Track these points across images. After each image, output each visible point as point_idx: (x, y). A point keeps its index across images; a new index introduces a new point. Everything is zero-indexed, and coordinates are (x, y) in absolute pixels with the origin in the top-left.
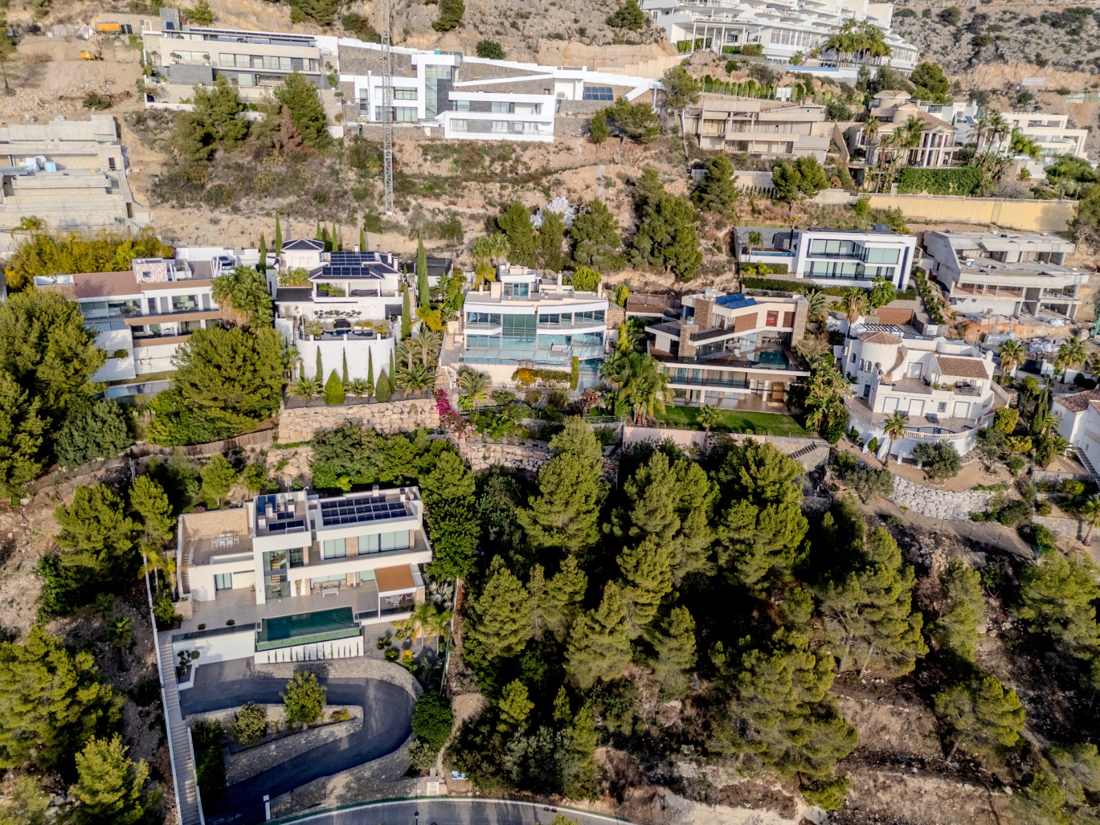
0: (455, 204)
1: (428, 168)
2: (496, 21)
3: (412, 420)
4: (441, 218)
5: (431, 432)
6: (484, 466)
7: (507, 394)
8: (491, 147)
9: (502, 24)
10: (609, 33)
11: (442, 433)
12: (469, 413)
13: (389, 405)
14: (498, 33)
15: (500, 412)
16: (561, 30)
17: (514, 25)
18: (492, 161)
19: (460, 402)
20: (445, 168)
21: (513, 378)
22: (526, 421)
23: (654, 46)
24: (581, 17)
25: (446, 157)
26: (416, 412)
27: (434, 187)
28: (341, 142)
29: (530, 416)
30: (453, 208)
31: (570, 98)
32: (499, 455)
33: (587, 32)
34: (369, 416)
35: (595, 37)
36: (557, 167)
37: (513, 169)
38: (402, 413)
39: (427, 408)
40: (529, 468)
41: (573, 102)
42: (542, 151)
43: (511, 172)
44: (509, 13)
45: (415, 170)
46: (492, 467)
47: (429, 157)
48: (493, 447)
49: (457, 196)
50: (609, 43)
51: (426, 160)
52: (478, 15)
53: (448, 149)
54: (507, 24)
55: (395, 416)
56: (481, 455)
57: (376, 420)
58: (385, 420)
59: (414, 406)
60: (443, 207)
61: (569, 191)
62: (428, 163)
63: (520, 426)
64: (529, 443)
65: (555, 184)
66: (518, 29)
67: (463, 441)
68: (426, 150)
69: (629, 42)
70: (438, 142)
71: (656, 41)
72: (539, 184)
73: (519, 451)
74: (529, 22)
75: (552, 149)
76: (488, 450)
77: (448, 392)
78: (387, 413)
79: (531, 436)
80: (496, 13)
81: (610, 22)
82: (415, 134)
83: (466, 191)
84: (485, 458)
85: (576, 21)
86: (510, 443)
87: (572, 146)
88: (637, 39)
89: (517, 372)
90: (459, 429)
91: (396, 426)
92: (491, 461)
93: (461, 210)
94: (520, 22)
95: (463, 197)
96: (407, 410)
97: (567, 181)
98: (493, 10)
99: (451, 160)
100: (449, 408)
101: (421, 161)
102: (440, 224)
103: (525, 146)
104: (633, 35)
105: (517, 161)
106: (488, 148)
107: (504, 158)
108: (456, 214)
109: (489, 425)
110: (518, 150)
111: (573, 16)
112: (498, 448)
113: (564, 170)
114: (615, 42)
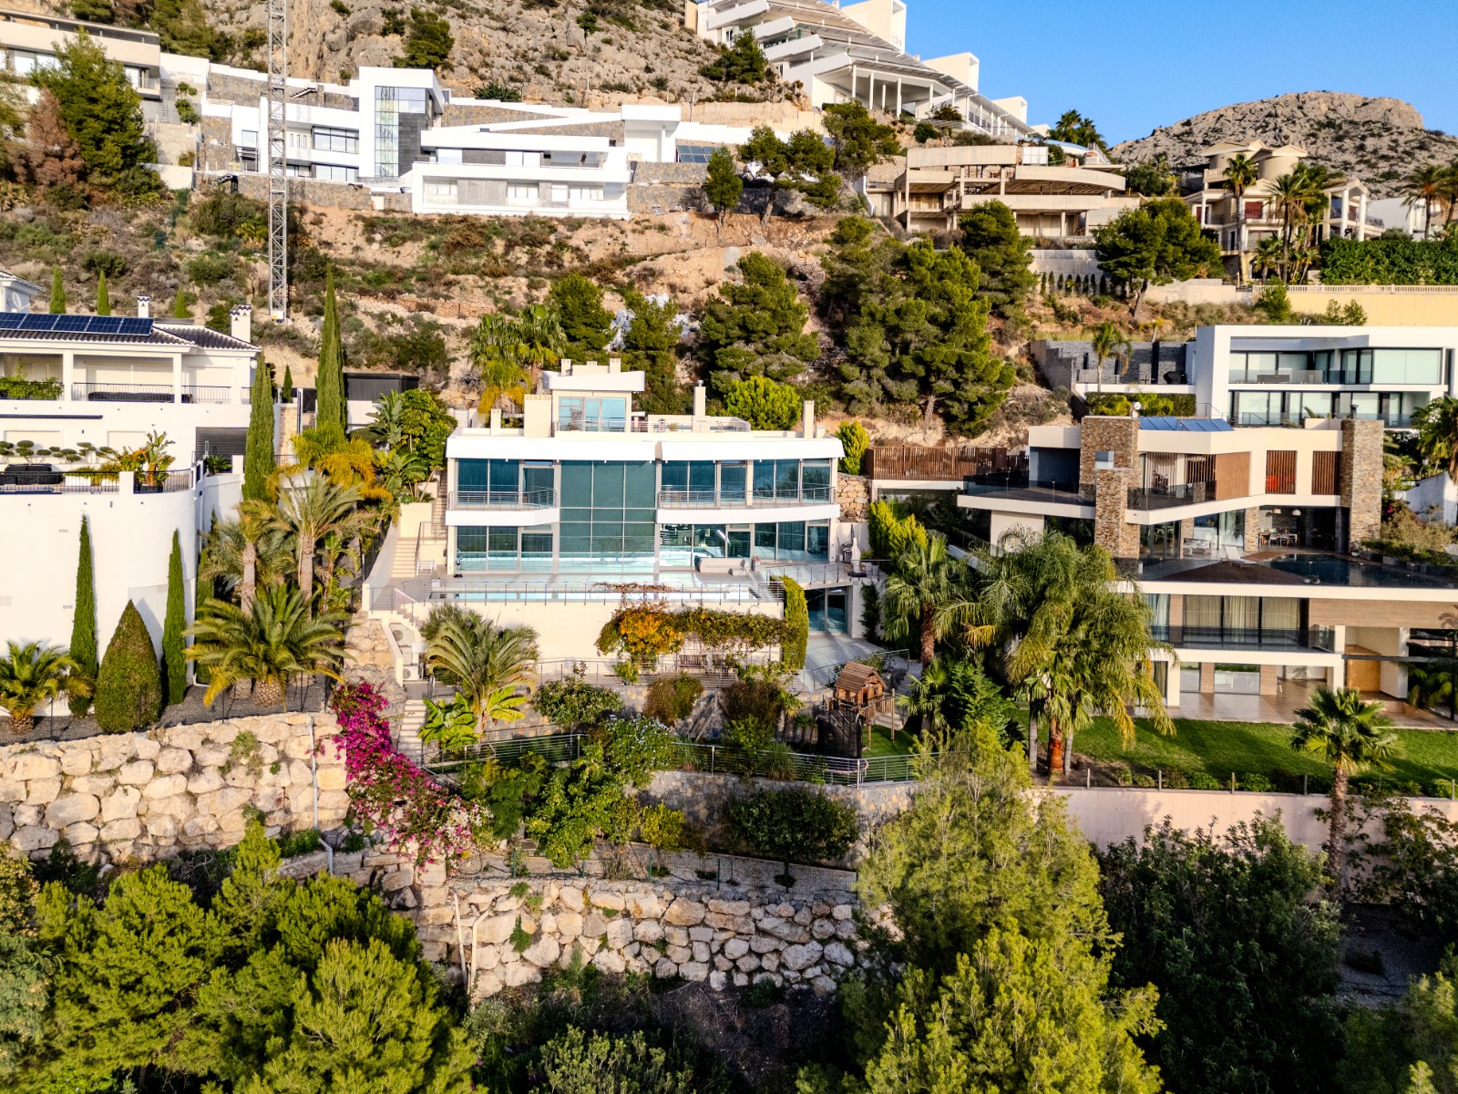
0: (432, 310)
1: (373, 252)
2: (509, 64)
3: (237, 798)
4: (395, 330)
5: (310, 843)
6: (519, 975)
7: (586, 690)
8: (506, 224)
9: (520, 68)
10: (709, 90)
11: (354, 844)
12: (461, 759)
13: (142, 743)
14: (512, 79)
15: (574, 753)
16: (625, 79)
17: (541, 70)
18: (510, 246)
19: (431, 727)
20: (410, 255)
21: (604, 643)
22: (663, 782)
23: (787, 104)
24: (657, 64)
25: (413, 238)
26: (254, 770)
27: (386, 282)
28: (183, 195)
29: (676, 762)
30: (426, 316)
31: (653, 159)
32: (573, 924)
33: (670, 84)
34: (45, 791)
35: (683, 91)
36: (642, 253)
37: (552, 260)
38: (196, 769)
39: (299, 749)
40: (696, 972)
41: (658, 165)
42: (610, 229)
43: (549, 263)
44: (531, 54)
45: (346, 253)
46: (549, 974)
47: (378, 237)
48: (553, 890)
49: (436, 296)
50: (709, 100)
51: (370, 241)
52: (477, 55)
53: (419, 227)
54: (528, 68)
55: (161, 787)
56: (505, 926)
57: (81, 805)
58: (119, 808)
59: (247, 743)
60: (401, 312)
61: (672, 288)
62: (375, 246)
63: (645, 800)
64: (685, 866)
65: (644, 278)
66: (548, 75)
67: (435, 874)
68: (371, 226)
69: (743, 99)
70: (398, 216)
71: (789, 98)
72: (608, 281)
73: (649, 901)
74: (566, 65)
75: (628, 227)
76: (532, 905)
77: (390, 694)
78: (128, 775)
79: (690, 838)
80: (510, 53)
81: (706, 73)
82: (350, 198)
83: (455, 290)
84: (521, 940)
85: (648, 70)
86: (614, 871)
87: (667, 223)
88: (757, 94)
89: (617, 623)
90: (423, 826)
91: (163, 828)
92: (546, 951)
93: (442, 321)
94: (551, 66)
95: (447, 298)
96: (213, 759)
97: (669, 271)
98: (503, 50)
99: (425, 243)
100: (387, 744)
101: (361, 241)
102: (395, 341)
103: (574, 224)
104: (747, 90)
105: (561, 245)
106: (500, 227)
107: (535, 242)
108: (433, 326)
109: (532, 805)
110: (561, 228)
111: (643, 63)
112: (571, 894)
113: (657, 256)
114: (718, 99)
